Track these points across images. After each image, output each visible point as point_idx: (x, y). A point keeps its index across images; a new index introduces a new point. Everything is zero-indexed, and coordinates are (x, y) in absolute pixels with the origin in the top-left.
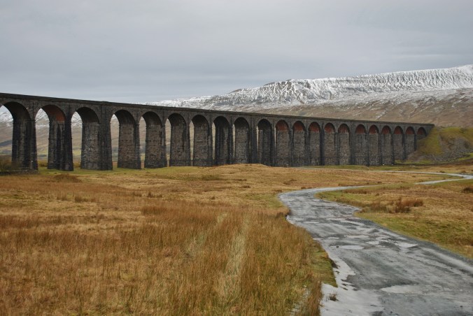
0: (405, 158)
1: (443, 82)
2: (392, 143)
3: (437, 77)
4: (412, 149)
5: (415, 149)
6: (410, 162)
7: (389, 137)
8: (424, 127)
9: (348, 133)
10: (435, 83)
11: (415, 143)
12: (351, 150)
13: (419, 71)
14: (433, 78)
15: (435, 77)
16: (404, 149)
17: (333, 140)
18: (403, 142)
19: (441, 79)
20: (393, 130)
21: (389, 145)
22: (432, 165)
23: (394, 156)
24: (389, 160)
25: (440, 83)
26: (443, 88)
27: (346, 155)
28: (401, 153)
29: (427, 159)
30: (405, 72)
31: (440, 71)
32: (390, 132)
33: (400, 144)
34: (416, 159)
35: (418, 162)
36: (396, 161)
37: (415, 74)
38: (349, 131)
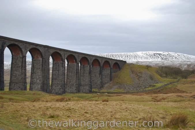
0: (102, 87)
1: (130, 59)
2: (90, 73)
3: (127, 56)
4: (108, 79)
5: (111, 80)
6: (106, 91)
7: (87, 68)
8: (119, 63)
9: (41, 59)
10: (126, 59)
11: (111, 75)
12: (43, 77)
13: (120, 53)
14: (126, 57)
15: (126, 56)
16: (101, 79)
17: (20, 64)
18: (101, 73)
19: (129, 57)
20: (91, 62)
21: (88, 75)
22: (124, 93)
23: (91, 86)
24: (87, 88)
25: (129, 59)
26: (130, 61)
27: (38, 81)
28: (99, 82)
29: (120, 88)
30: (114, 54)
31: (129, 54)
32: (89, 64)
33: (98, 75)
34: (111, 88)
35: (112, 91)
36: (93, 90)
37: (118, 55)
38: (42, 56)
